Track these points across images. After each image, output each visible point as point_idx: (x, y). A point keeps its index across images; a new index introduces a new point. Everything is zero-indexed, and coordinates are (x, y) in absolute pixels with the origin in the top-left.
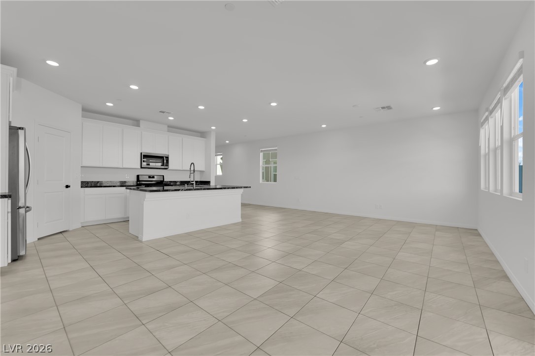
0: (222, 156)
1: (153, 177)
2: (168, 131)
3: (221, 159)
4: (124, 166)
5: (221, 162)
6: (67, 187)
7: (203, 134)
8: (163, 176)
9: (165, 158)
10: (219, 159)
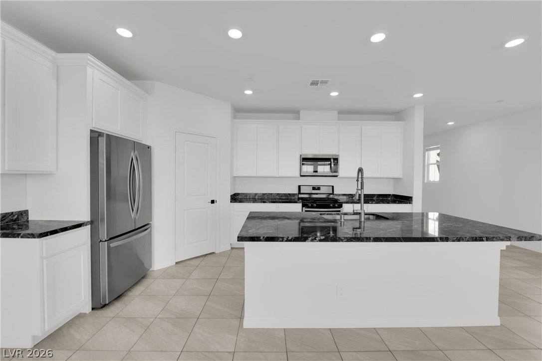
0: (438, 151)
1: (319, 189)
2: (338, 120)
3: (438, 155)
4: (280, 175)
5: (438, 159)
6: (213, 202)
7: (398, 115)
8: (333, 187)
9: (332, 160)
10: (433, 156)
